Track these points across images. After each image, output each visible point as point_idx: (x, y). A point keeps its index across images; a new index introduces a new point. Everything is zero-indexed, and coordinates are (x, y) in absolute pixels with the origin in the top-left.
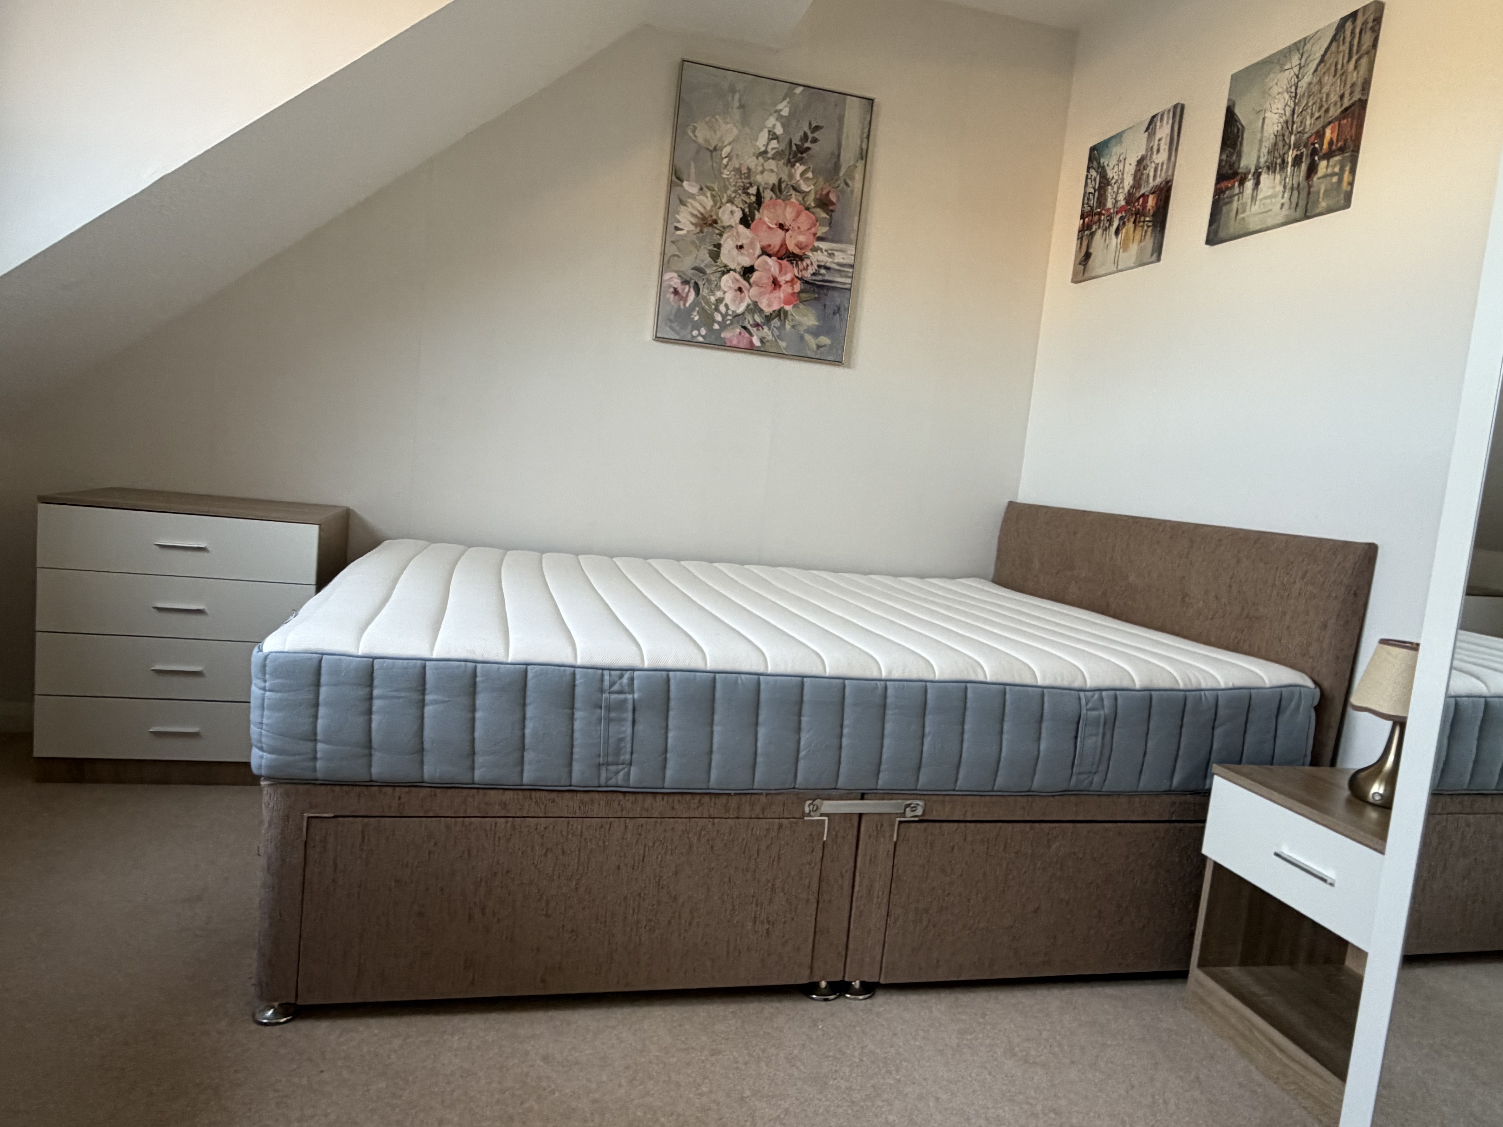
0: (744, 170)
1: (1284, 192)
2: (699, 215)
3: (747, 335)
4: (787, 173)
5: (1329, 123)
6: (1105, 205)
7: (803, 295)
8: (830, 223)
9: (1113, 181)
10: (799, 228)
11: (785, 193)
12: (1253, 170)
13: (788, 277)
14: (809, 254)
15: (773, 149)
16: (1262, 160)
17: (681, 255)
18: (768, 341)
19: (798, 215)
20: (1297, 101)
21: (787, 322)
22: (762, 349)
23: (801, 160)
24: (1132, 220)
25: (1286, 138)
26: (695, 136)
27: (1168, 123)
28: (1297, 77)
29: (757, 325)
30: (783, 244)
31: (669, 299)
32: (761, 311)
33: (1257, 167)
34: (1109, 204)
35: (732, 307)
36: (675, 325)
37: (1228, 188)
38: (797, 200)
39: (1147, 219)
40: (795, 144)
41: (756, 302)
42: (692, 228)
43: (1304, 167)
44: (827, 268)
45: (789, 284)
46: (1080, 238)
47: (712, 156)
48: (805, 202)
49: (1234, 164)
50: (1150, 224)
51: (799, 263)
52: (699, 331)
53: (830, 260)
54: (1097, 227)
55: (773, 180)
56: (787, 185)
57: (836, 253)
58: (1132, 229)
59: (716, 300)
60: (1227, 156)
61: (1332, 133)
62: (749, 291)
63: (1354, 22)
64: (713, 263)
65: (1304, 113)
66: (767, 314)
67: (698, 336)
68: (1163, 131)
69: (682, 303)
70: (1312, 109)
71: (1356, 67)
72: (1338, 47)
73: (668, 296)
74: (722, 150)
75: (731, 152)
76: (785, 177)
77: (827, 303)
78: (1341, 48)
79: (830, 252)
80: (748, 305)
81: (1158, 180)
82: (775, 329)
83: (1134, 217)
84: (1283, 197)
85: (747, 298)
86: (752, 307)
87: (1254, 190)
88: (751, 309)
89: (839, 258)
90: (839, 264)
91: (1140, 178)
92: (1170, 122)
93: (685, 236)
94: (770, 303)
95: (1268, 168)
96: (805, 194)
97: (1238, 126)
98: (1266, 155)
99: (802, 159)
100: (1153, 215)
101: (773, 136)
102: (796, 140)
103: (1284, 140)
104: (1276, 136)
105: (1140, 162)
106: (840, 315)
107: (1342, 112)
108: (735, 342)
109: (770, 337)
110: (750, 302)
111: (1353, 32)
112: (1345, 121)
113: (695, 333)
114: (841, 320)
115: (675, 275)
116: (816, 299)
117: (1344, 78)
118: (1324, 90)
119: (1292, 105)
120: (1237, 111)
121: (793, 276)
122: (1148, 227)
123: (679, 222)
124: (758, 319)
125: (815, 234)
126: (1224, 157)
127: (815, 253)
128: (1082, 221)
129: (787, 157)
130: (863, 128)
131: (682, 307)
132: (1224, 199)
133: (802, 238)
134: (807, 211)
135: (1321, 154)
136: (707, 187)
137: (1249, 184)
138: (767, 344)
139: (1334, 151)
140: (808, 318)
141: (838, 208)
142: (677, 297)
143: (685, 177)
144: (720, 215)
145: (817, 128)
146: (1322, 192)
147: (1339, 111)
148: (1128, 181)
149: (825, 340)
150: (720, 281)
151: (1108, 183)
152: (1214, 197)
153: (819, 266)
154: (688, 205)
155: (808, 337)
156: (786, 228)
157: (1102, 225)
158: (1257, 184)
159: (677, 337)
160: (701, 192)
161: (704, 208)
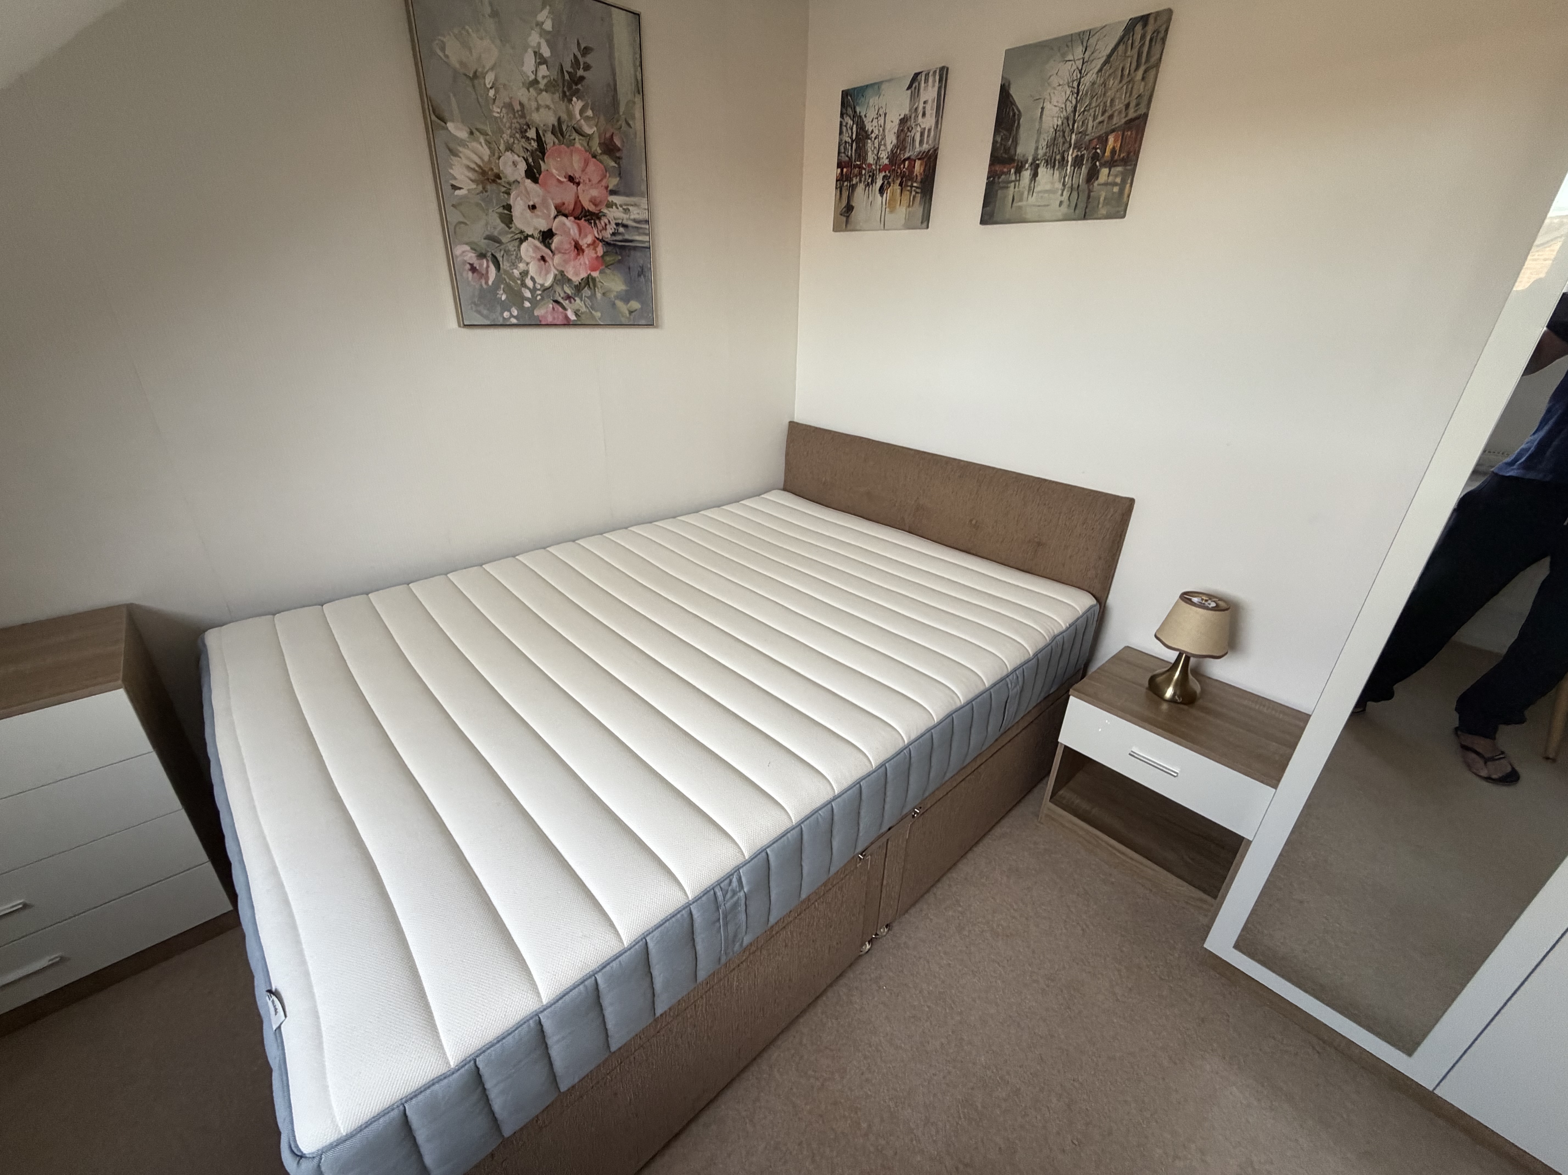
0: (517, 107)
1: (1063, 191)
2: (477, 169)
3: (561, 309)
4: (564, 108)
5: (1113, 131)
6: (865, 159)
7: (608, 259)
8: (620, 174)
9: (873, 136)
10: (590, 181)
11: (567, 137)
12: (1030, 161)
13: (589, 239)
14: (605, 211)
15: (544, 77)
16: (1041, 152)
17: (468, 223)
18: (582, 313)
19: (586, 163)
20: (1079, 98)
21: (597, 290)
22: (579, 323)
23: (576, 93)
24: (898, 182)
25: (1066, 134)
26: (447, 57)
27: (934, 86)
28: (1080, 73)
29: (568, 297)
30: (577, 202)
31: (468, 278)
32: (569, 280)
33: (1035, 159)
34: (871, 159)
35: (539, 280)
36: (481, 308)
37: (1003, 173)
38: (582, 145)
39: (915, 184)
40: (567, 71)
41: (563, 272)
42: (474, 186)
43: (1084, 170)
44: (625, 226)
45: (592, 247)
46: (840, 188)
47: (474, 87)
48: (590, 148)
49: (1009, 148)
50: (918, 190)
51: (597, 222)
52: (509, 311)
53: (625, 216)
54: (858, 180)
55: (552, 120)
56: (568, 126)
57: (631, 208)
58: (899, 191)
59: (520, 274)
60: (1002, 139)
61: (1115, 141)
62: (553, 260)
63: (1145, 25)
64: (507, 229)
65: (1086, 113)
66: (576, 284)
67: (510, 318)
68: (929, 93)
69: (483, 282)
70: (1095, 111)
71: (1143, 79)
72: (1126, 51)
73: (465, 274)
74: (484, 78)
75: (496, 79)
76: (564, 117)
77: (631, 265)
78: (1129, 53)
79: (625, 207)
80: (555, 276)
81: (925, 147)
82: (586, 299)
83: (900, 179)
84: (1062, 195)
85: (552, 268)
86: (559, 277)
87: (1031, 181)
88: (559, 280)
89: (636, 213)
90: (635, 221)
91: (904, 140)
92: (937, 84)
93: (464, 197)
94: (577, 271)
95: (1047, 161)
96: (589, 137)
97: (1013, 110)
98: (1045, 148)
99: (578, 90)
100: (921, 182)
101: (541, 60)
102: (567, 67)
103: (1064, 136)
104: (1056, 130)
105: (904, 121)
106: (645, 276)
107: (1126, 123)
108: (550, 320)
109: (584, 309)
110: (557, 272)
111: (1143, 37)
112: (1129, 133)
113: (506, 314)
114: (646, 281)
115: (467, 248)
116: (619, 261)
117: (1130, 86)
118: (1107, 95)
119: (1074, 102)
120: (1012, 91)
121: (594, 238)
122: (917, 193)
123: (455, 178)
124: (569, 291)
125: (607, 188)
126: (999, 139)
127: (610, 209)
128: (839, 170)
129: (561, 89)
130: (635, 53)
131: (485, 286)
132: (999, 183)
133: (594, 193)
134: (594, 159)
135: (1103, 161)
136: (477, 129)
137: (1026, 174)
138: (583, 316)
139: (1116, 161)
140: (614, 283)
141: (624, 154)
142: (475, 274)
143: (446, 115)
144: (501, 168)
145: (586, 51)
146: (1102, 199)
147: (1123, 121)
148: (891, 140)
149: (635, 305)
150: (520, 250)
151: (868, 137)
152: (988, 178)
153: (617, 224)
154: (461, 155)
155: (619, 303)
156: (577, 181)
157: (863, 179)
158: (1035, 175)
159: (489, 323)
160: (472, 136)
161: (481, 158)
